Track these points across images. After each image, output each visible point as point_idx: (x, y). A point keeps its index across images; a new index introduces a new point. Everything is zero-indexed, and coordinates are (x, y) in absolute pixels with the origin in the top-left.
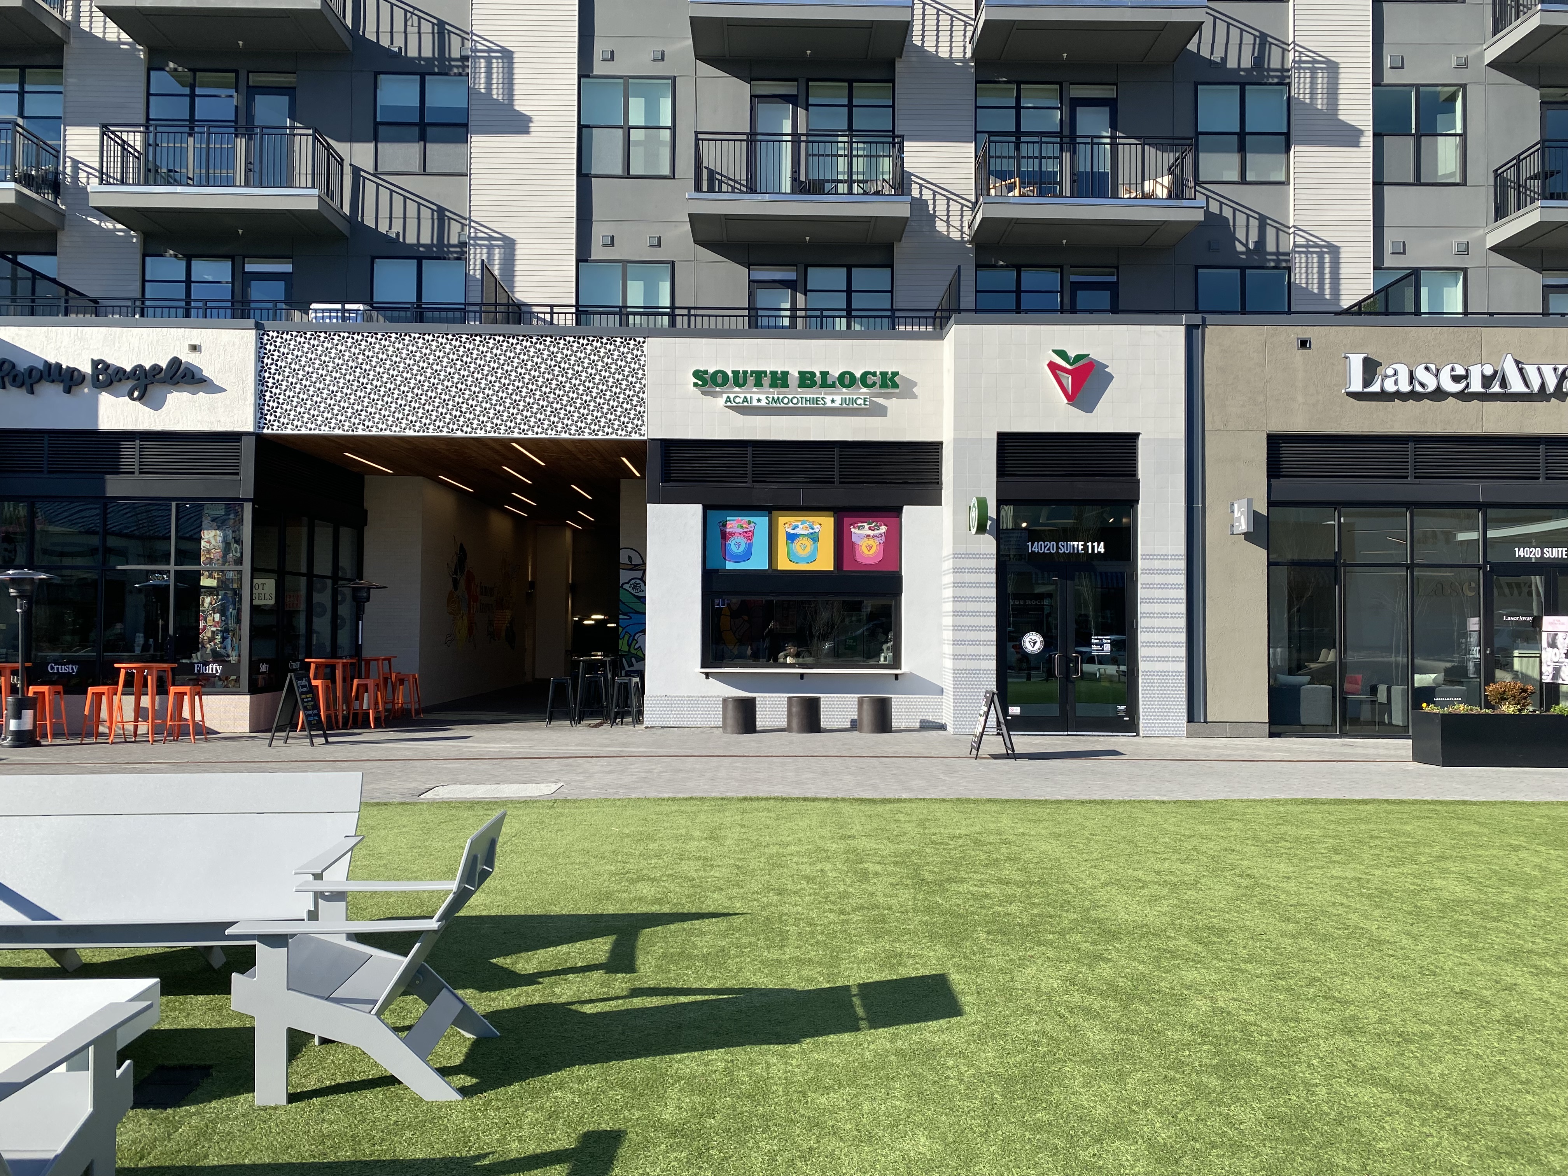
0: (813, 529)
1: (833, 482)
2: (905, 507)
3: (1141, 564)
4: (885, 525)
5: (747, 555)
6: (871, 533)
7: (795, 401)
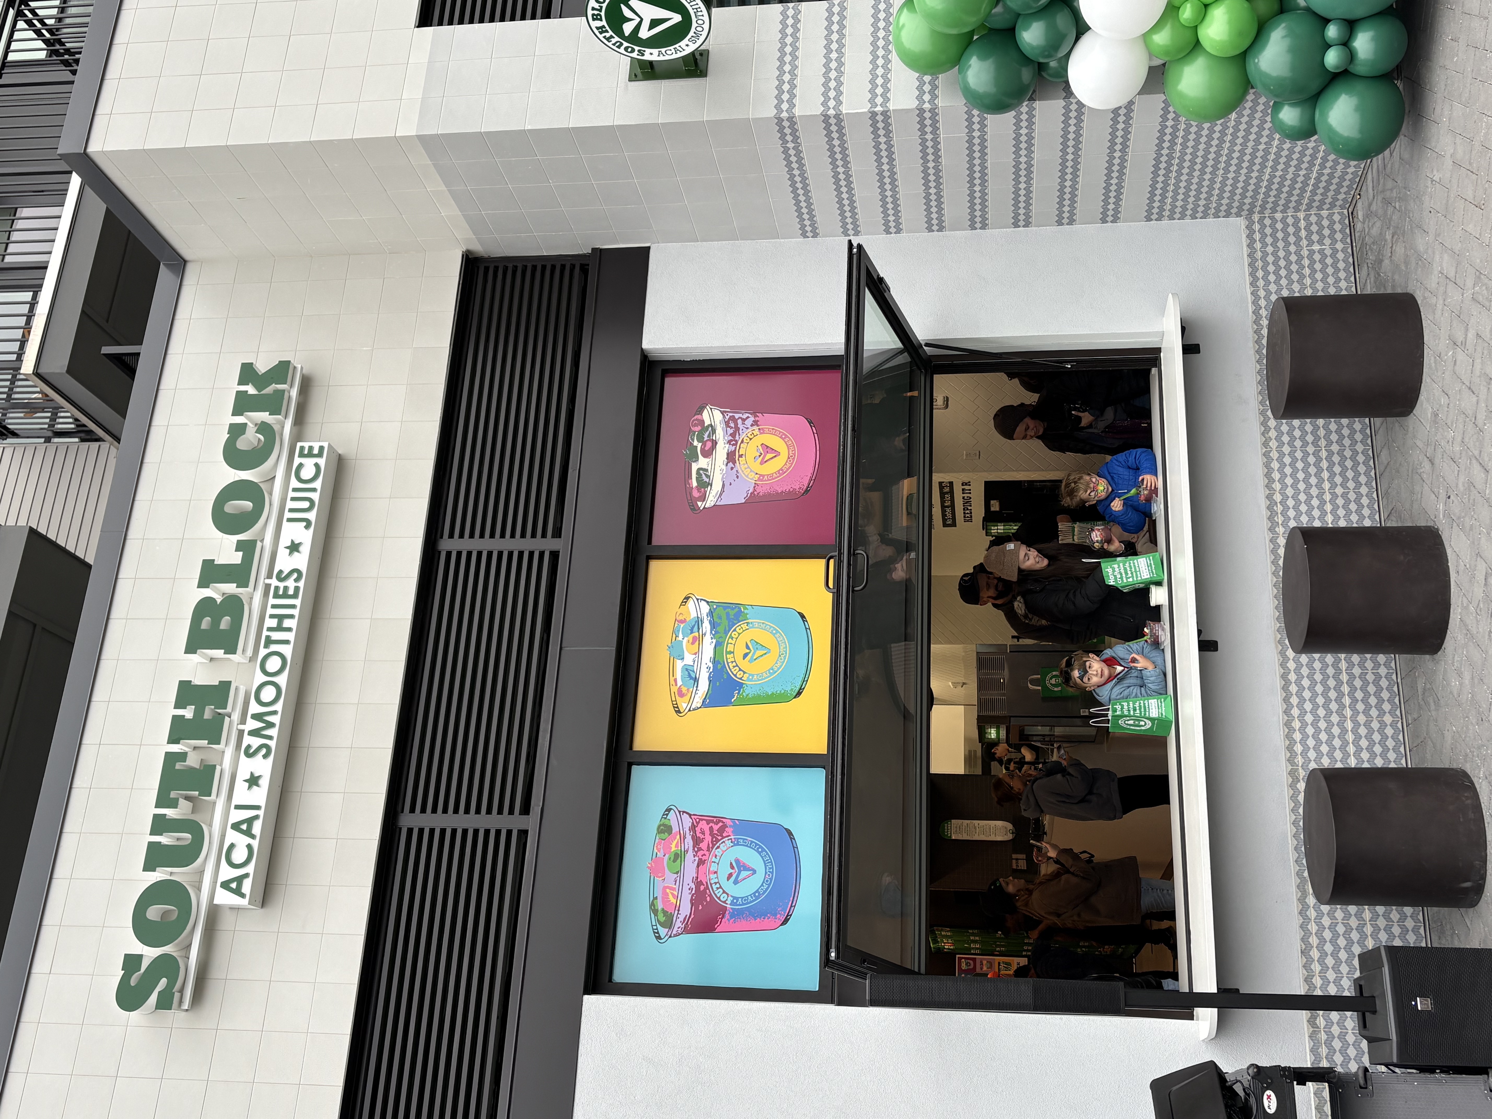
0: (699, 621)
1: (555, 556)
4: (700, 411)
5: (778, 840)
6: (722, 451)
7: (274, 664)
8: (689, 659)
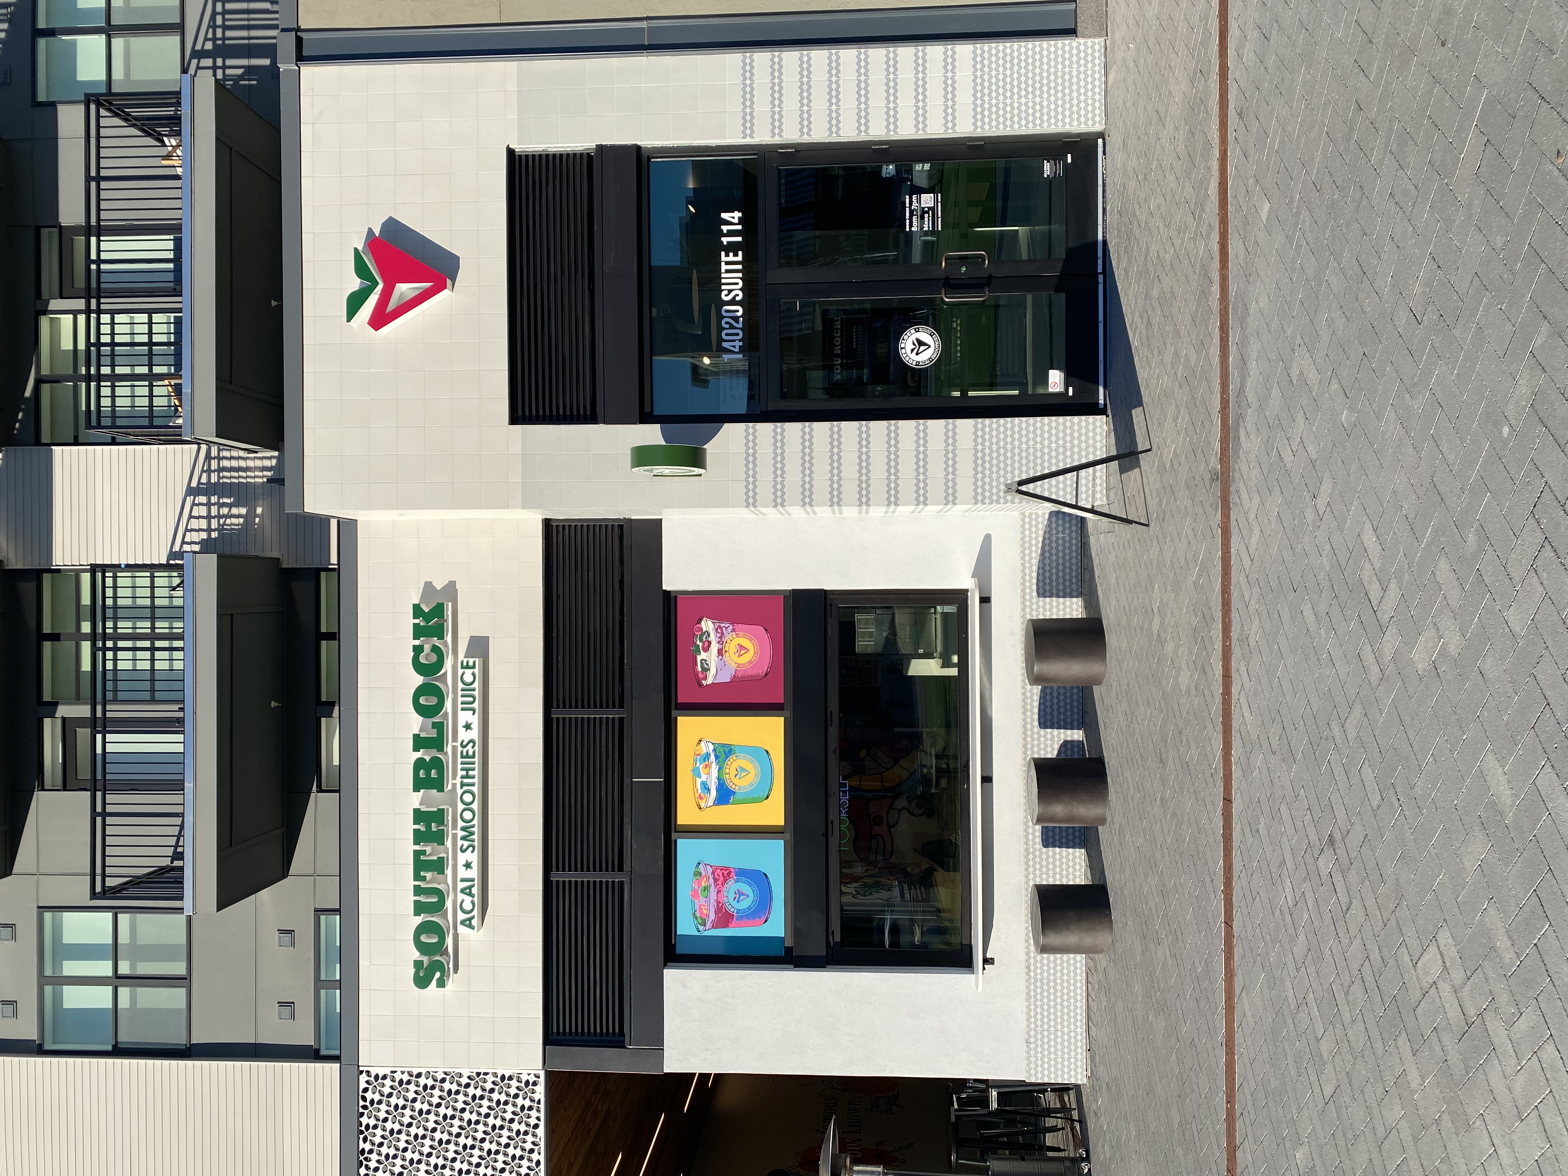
0: (708, 755)
1: (621, 720)
2: (664, 588)
3: (762, 136)
4: (699, 621)
5: (760, 880)
6: (714, 647)
7: (468, 798)
8: (704, 777)
